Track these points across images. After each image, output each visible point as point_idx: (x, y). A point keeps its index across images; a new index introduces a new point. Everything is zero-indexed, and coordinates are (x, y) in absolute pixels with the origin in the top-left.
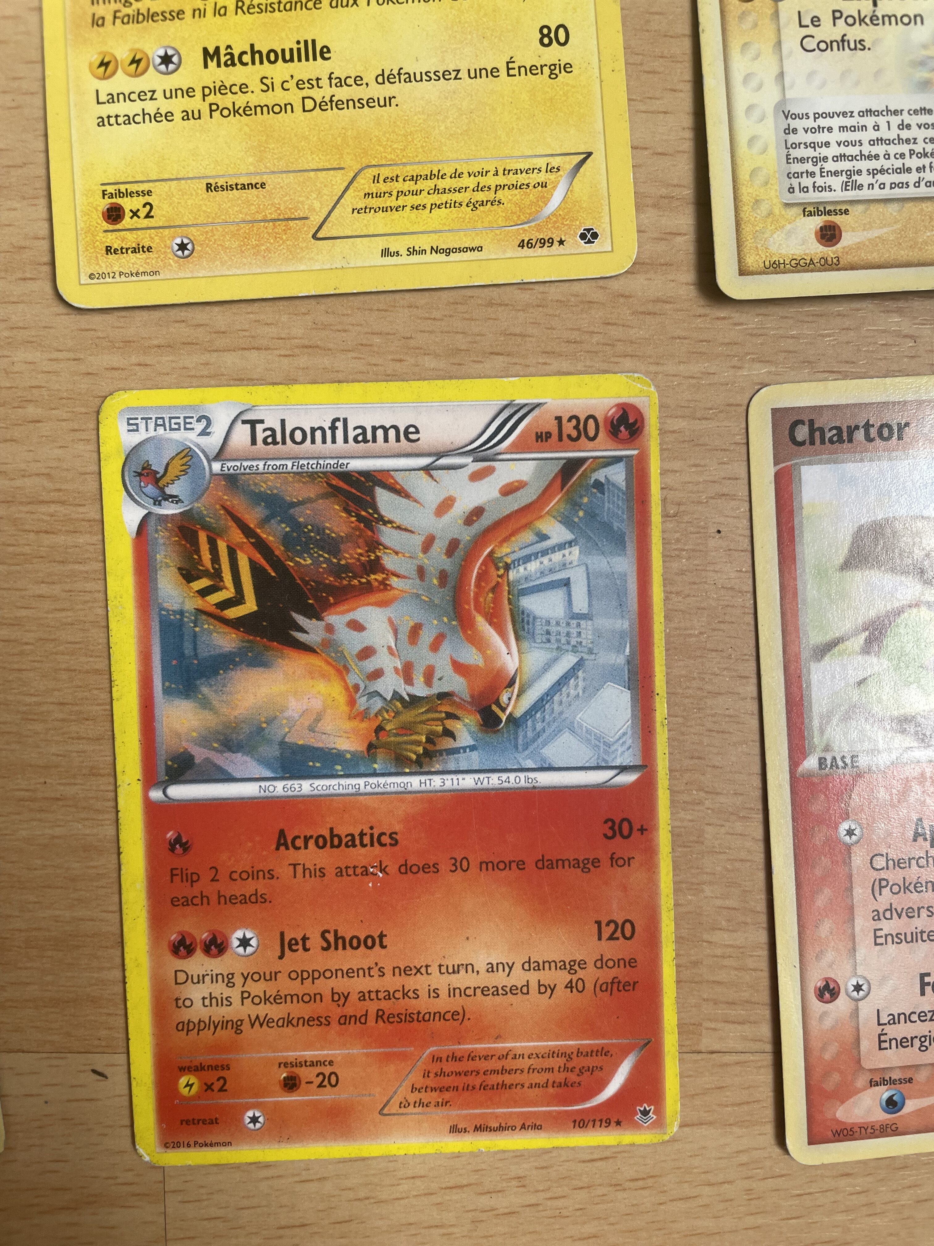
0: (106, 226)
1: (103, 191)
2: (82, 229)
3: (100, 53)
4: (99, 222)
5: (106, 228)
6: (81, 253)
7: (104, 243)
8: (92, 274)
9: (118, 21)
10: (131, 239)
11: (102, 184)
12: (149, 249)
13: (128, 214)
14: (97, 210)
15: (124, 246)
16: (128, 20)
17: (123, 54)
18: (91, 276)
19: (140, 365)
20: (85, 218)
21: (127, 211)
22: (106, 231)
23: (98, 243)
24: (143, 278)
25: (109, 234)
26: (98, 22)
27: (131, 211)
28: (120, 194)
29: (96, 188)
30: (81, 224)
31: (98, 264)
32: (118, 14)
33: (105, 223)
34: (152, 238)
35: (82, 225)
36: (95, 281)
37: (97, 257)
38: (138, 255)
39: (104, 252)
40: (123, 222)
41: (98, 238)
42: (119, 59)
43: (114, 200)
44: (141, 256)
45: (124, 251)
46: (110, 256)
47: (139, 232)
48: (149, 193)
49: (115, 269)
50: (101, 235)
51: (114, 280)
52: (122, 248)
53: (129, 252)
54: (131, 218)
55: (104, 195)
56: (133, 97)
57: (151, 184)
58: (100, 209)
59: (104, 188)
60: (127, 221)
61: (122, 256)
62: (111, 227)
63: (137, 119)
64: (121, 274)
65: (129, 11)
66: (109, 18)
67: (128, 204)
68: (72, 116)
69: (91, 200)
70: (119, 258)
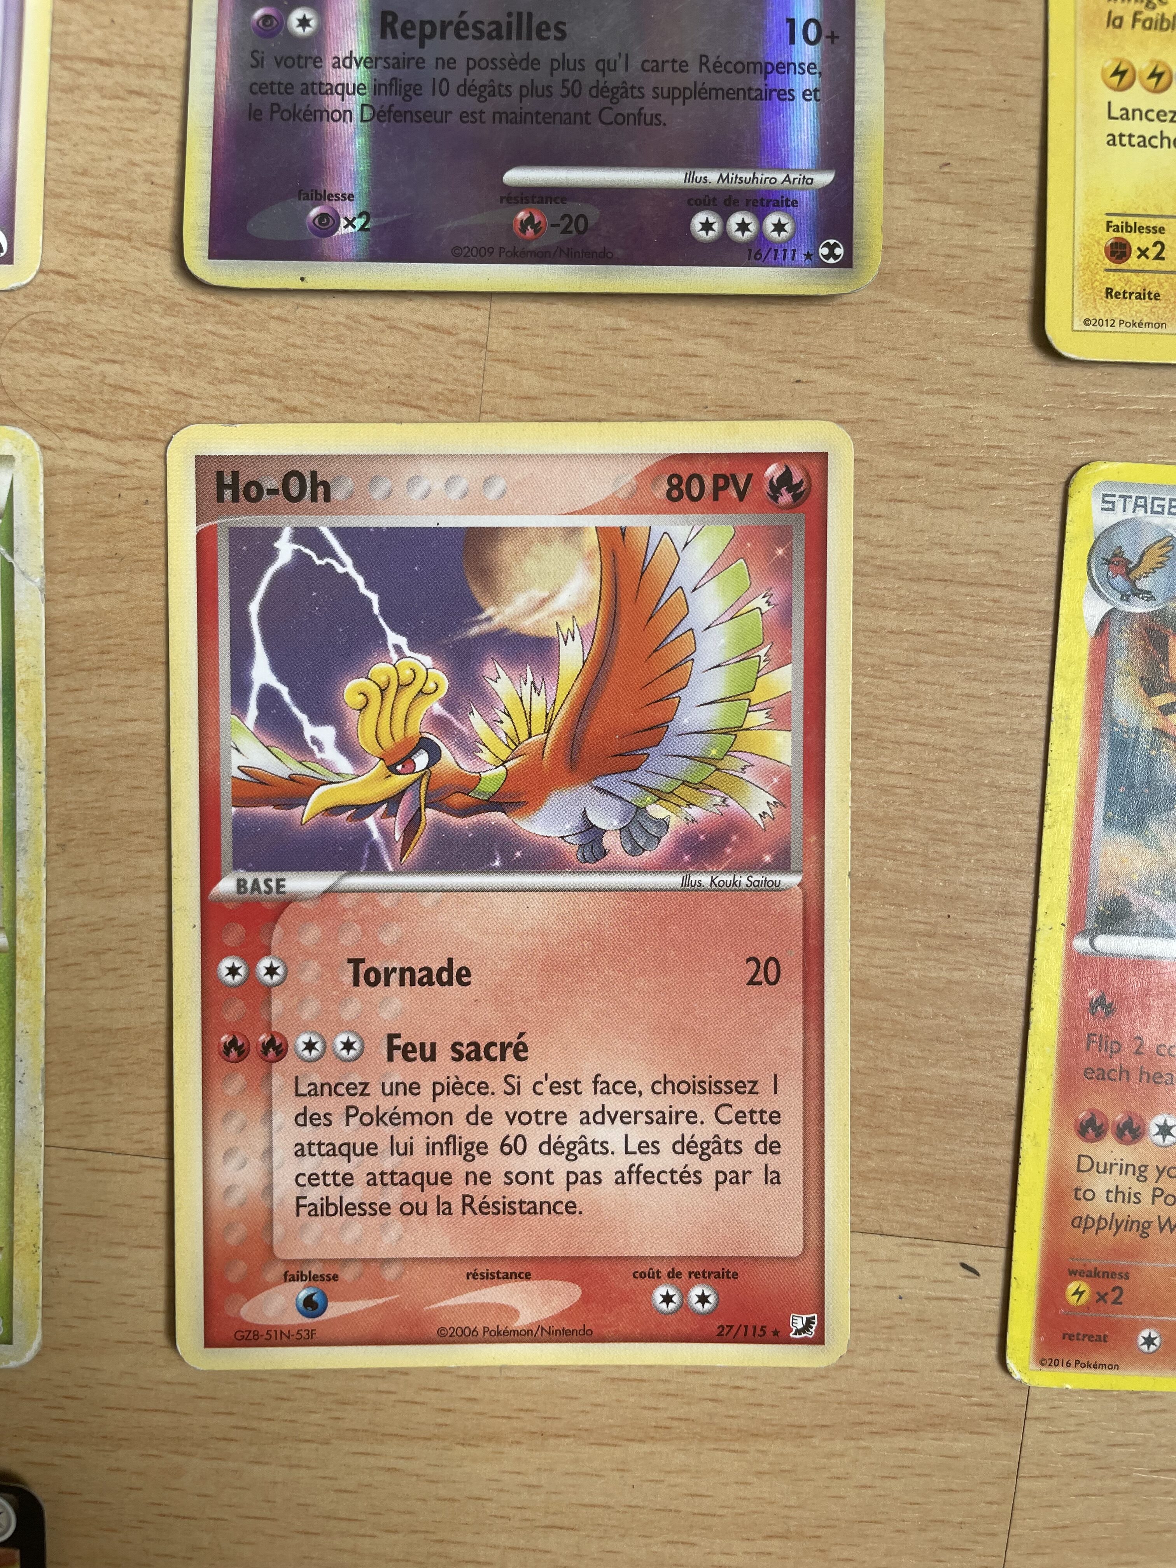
0: (1109, 264)
1: (1108, 222)
2: (1080, 265)
3: (1116, 59)
4: (1101, 258)
5: (1108, 267)
6: (1076, 293)
7: (1104, 283)
8: (1087, 319)
9: (1138, 25)
10: (1136, 283)
11: (1108, 214)
12: (1157, 296)
13: (1135, 253)
14: (1099, 243)
15: (1128, 290)
16: (1151, 25)
17: (1142, 65)
18: (1086, 322)
19: (1121, 432)
20: (1085, 252)
21: (1134, 248)
22: (1107, 270)
23: (1097, 283)
24: (1146, 330)
25: (1112, 273)
26: (1116, 22)
27: (1139, 249)
28: (1127, 228)
29: (1099, 218)
30: (1079, 259)
31: (1095, 308)
32: (1138, 17)
33: (1107, 261)
34: (1161, 284)
35: (1081, 259)
36: (1091, 328)
37: (1095, 300)
38: (1142, 302)
39: (1103, 294)
40: (1129, 261)
41: (1098, 277)
42: (1137, 68)
43: (1119, 235)
44: (1147, 303)
45: (1127, 295)
46: (1109, 300)
47: (1146, 276)
48: (1162, 230)
49: (1115, 316)
50: (1102, 274)
51: (1112, 329)
52: (1125, 292)
53: (1133, 297)
54: (1139, 257)
55: (1108, 227)
56: (1152, 115)
57: (1164, 220)
58: (1103, 243)
59: (1109, 218)
60: (1133, 261)
61: (1124, 301)
62: (1114, 266)
63: (1154, 141)
64: (1121, 322)
65: (1153, 14)
66: (1128, 20)
67: (1136, 240)
68: (1078, 128)
69: (1093, 231)
70: (1120, 304)
